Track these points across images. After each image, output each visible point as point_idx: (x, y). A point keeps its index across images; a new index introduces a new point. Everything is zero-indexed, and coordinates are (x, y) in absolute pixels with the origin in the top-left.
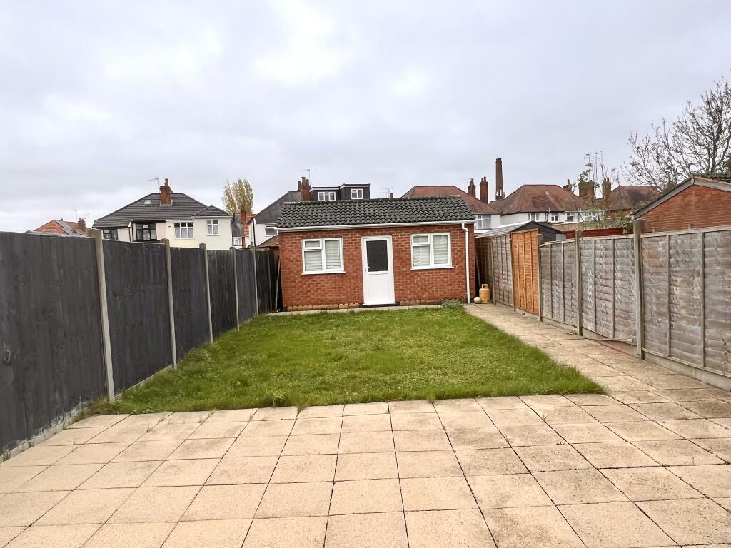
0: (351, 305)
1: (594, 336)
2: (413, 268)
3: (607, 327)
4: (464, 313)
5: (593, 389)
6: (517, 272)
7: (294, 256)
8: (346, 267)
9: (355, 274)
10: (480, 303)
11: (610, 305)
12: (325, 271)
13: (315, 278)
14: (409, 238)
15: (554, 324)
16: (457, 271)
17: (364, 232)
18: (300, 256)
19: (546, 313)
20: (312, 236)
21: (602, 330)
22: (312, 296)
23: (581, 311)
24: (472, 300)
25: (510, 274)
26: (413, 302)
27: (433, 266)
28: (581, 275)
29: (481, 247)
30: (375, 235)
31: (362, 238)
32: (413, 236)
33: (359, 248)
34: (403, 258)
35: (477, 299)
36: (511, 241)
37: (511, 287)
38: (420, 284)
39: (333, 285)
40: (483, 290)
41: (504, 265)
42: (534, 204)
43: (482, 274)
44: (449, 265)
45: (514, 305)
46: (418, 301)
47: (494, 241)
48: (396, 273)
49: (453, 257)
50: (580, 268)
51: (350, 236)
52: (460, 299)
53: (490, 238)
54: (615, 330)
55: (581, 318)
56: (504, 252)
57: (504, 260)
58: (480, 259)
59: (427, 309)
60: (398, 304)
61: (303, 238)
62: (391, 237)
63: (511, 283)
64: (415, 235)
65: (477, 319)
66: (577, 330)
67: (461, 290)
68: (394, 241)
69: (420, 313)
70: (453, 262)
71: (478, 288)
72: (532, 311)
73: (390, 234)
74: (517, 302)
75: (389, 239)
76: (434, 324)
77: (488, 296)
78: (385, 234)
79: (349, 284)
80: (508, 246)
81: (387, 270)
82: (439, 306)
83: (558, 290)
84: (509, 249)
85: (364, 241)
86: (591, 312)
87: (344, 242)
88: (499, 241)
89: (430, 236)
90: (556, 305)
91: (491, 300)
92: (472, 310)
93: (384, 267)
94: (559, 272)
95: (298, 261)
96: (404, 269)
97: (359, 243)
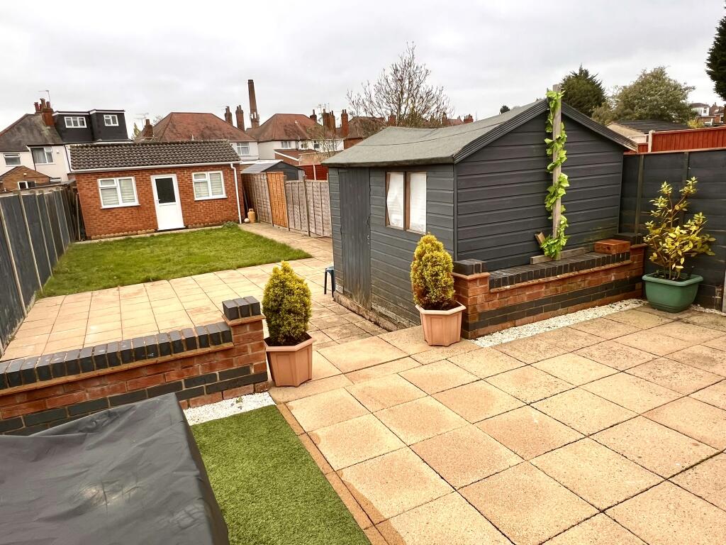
0: (148, 231)
1: (316, 236)
2: (196, 199)
3: (320, 229)
4: (240, 230)
5: (308, 256)
6: (273, 199)
7: (92, 193)
8: (140, 200)
9: (148, 206)
10: (249, 222)
11: (321, 218)
12: (122, 205)
13: (113, 211)
14: (190, 176)
15: (296, 232)
16: (230, 200)
17: (153, 171)
18: (98, 193)
19: (292, 226)
20: (107, 176)
21: (318, 232)
22: (113, 226)
23: (309, 222)
24: (243, 221)
25: (268, 201)
26: (198, 225)
27: (211, 197)
28: (307, 202)
29: (246, 181)
30: (162, 174)
31: (152, 176)
32: (193, 174)
33: (149, 184)
34: (187, 191)
35: (246, 220)
36: (267, 179)
37: (270, 210)
38: (202, 211)
39: (130, 216)
40: (251, 213)
41: (264, 195)
42: (286, 133)
43: (249, 202)
44: (224, 196)
45: (273, 222)
46: (202, 224)
47: (256, 177)
48: (183, 204)
49: (226, 189)
50: (306, 198)
51: (141, 176)
52: (234, 221)
53: (252, 175)
54: (323, 231)
55: (309, 226)
56: (263, 185)
57: (264, 191)
58: (245, 190)
59: (211, 230)
60: (187, 228)
61: (98, 178)
62: (175, 175)
63: (269, 207)
64: (195, 173)
65: (249, 233)
66: (307, 233)
67: (234, 214)
68: (178, 178)
69: (207, 233)
70: (226, 193)
71: (246, 212)
72: (283, 224)
73: (175, 173)
74: (275, 220)
75: (174, 177)
76: (220, 238)
77: (254, 216)
78: (170, 173)
79: (144, 214)
80: (266, 181)
81: (175, 201)
82: (220, 227)
83: (297, 211)
84: (266, 184)
85: (153, 179)
86: (313, 222)
87: (136, 180)
88: (259, 177)
89: (207, 174)
90: (296, 220)
91: (257, 220)
92: (243, 227)
93: (172, 199)
94: (296, 200)
95: (97, 197)
96: (189, 200)
97: (150, 180)
